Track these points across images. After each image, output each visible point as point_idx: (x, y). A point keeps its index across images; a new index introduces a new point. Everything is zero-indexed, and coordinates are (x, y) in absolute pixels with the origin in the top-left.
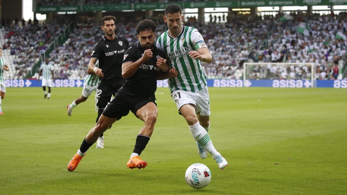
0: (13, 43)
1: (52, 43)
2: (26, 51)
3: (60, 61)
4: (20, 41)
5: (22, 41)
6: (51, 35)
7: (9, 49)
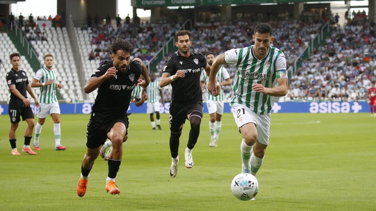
0: (104, 51)
1: (160, 51)
6: (159, 40)
7: (98, 59)
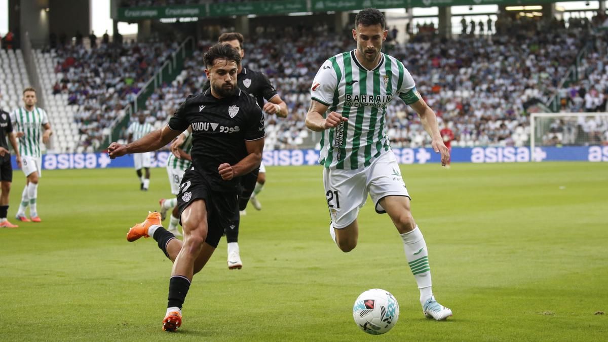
0: (74, 82)
1: (150, 81)
2: (99, 97)
3: (167, 115)
4: (87, 78)
5: (91, 77)
6: (149, 65)
7: (65, 93)
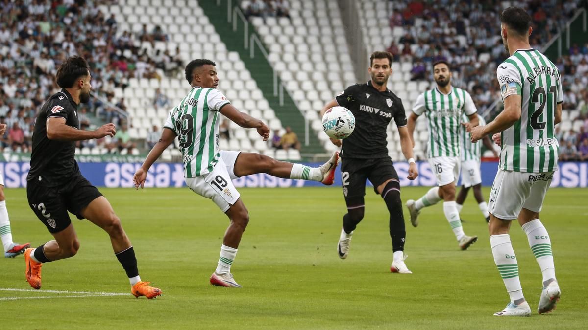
0: (422, 42)
1: (551, 43)
2: (463, 68)
3: (578, 101)
4: (443, 35)
5: (451, 35)
6: (549, 16)
7: (406, 60)
